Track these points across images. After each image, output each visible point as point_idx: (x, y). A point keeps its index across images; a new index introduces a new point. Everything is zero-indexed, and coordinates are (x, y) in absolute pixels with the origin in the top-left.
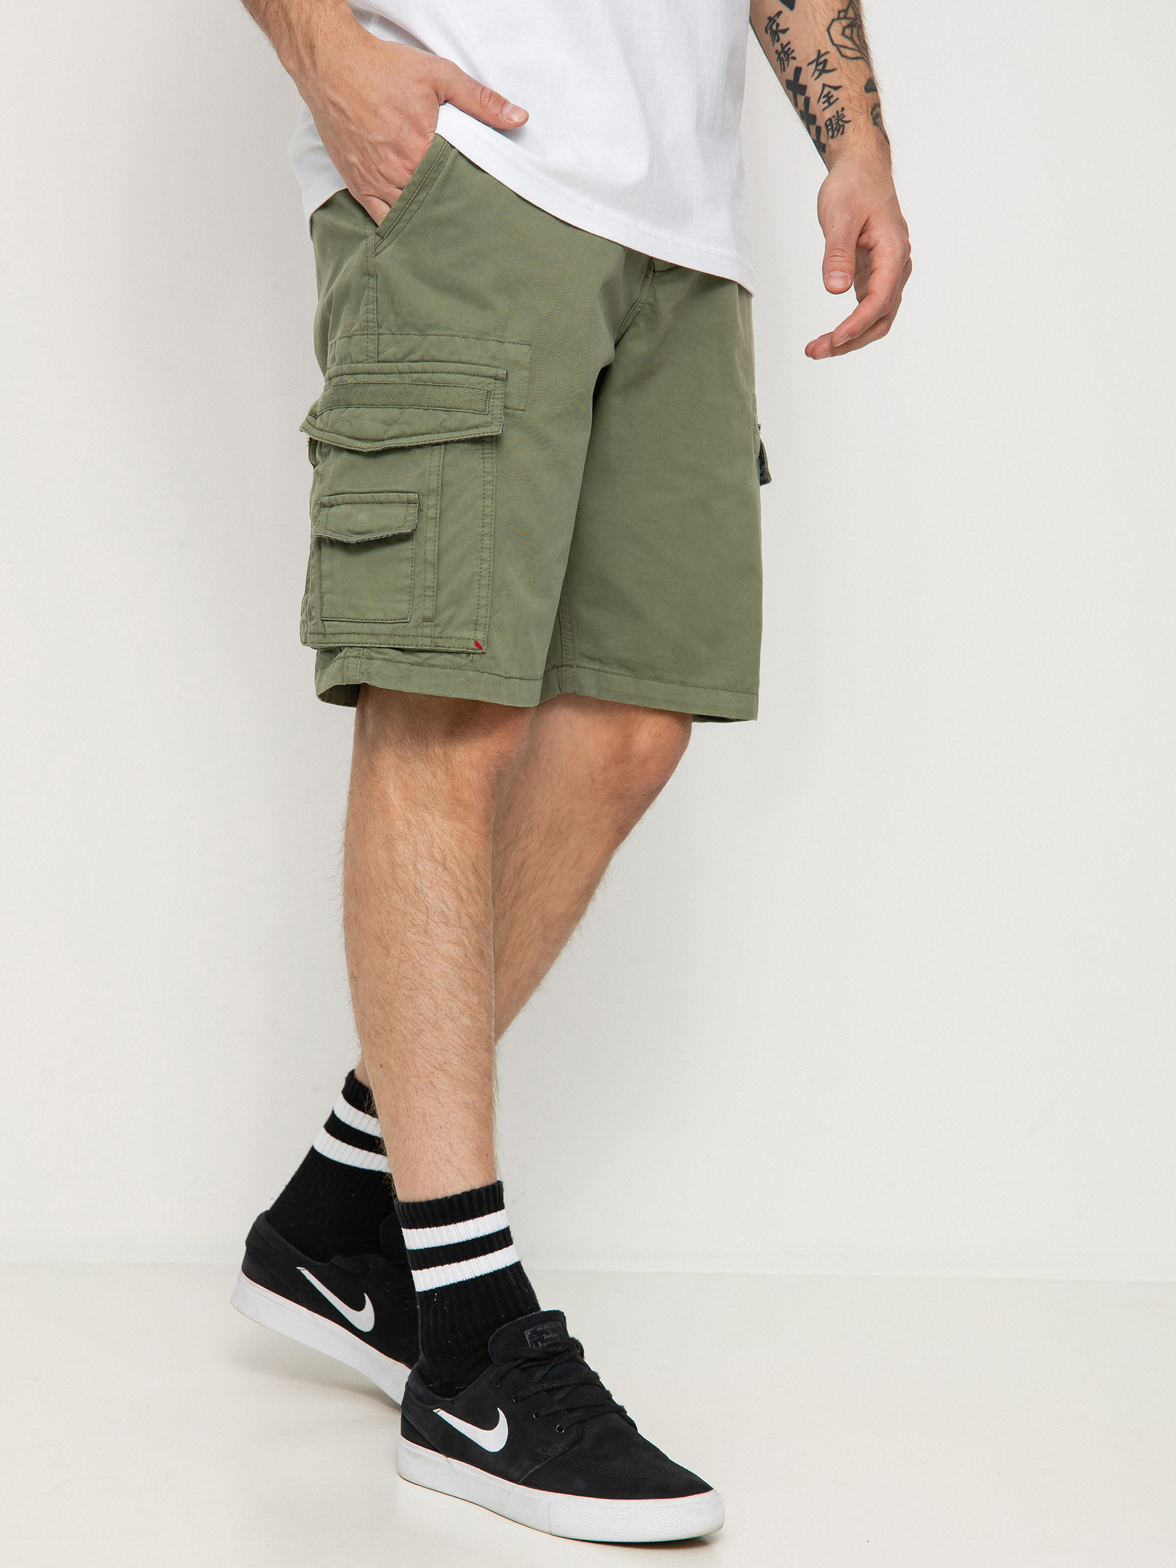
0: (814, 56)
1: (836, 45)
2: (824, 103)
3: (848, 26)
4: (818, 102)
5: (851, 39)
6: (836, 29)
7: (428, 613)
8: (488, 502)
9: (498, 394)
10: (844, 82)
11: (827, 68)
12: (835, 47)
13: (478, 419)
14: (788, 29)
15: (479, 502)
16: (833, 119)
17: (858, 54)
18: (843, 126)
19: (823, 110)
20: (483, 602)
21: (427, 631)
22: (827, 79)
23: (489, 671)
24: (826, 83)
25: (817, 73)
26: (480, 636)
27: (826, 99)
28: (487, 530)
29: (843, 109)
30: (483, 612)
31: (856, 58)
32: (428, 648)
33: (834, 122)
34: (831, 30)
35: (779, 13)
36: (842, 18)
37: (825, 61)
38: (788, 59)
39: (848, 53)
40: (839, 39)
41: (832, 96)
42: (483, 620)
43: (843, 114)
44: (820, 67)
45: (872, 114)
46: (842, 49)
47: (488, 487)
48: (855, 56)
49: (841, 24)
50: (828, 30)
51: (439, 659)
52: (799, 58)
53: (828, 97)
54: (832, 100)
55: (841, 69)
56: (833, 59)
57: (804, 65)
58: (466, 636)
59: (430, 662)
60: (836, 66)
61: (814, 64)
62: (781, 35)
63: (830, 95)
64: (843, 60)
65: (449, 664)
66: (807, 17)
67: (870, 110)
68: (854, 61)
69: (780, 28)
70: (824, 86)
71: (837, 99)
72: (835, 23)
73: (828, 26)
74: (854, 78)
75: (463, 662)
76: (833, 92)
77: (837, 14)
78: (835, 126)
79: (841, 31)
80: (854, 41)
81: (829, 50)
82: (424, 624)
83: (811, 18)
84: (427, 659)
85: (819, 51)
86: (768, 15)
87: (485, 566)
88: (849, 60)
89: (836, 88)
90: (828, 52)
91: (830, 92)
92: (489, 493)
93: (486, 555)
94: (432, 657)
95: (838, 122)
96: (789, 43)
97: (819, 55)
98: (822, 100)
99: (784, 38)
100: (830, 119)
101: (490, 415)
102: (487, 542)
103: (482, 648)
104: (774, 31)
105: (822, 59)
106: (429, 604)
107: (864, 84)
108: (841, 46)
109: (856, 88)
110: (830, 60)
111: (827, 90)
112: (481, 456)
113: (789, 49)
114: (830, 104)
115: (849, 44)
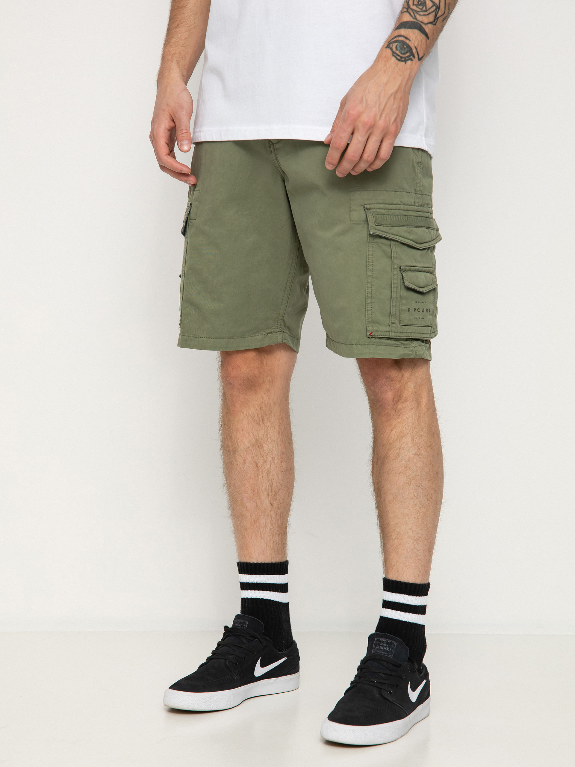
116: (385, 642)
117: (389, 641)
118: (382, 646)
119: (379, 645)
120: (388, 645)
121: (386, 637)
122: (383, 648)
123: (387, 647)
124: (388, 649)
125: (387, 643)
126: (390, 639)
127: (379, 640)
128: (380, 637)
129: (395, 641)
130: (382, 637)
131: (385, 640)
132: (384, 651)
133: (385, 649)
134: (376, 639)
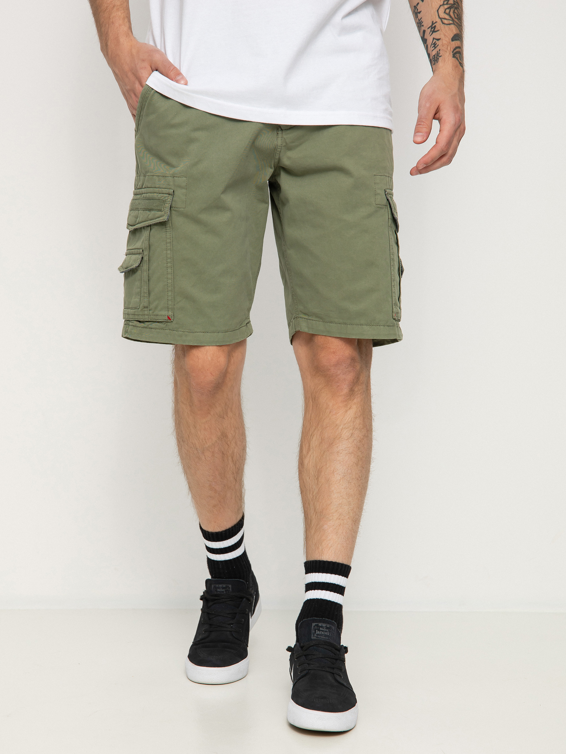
0: (431, 24)
1: (441, 18)
2: (433, 47)
3: (448, 8)
4: (431, 47)
5: (449, 14)
6: (442, 10)
7: (146, 305)
8: (169, 252)
9: (168, 201)
10: (442, 36)
11: (436, 30)
12: (440, 19)
13: (159, 213)
14: (421, 11)
15: (165, 252)
16: (436, 55)
17: (451, 22)
18: (439, 58)
19: (432, 51)
20: (170, 298)
21: (146, 312)
22: (436, 35)
23: (176, 330)
24: (434, 37)
25: (431, 32)
26: (170, 313)
27: (434, 45)
28: (169, 265)
29: (440, 50)
30: (170, 303)
31: (450, 24)
32: (147, 320)
33: (436, 57)
34: (439, 10)
35: (418, 3)
36: (445, 4)
37: (435, 26)
38: (421, 26)
39: (446, 21)
40: (442, 15)
41: (436, 44)
42: (171, 307)
43: (439, 53)
44: (433, 30)
45: (453, 52)
46: (443, 20)
47: (168, 245)
48: (449, 23)
49: (444, 7)
50: (438, 11)
51: (154, 325)
52: (425, 26)
53: (435, 44)
54: (436, 46)
55: (441, 30)
56: (439, 25)
57: (426, 29)
58: (164, 314)
59: (150, 326)
60: (439, 29)
61: (430, 28)
62: (418, 14)
63: (435, 43)
64: (442, 25)
65: (157, 327)
66: (429, 5)
67: (452, 50)
68: (448, 26)
69: (418, 11)
70: (434, 39)
71: (438, 45)
72: (441, 7)
73: (438, 9)
74: (447, 34)
75: (164, 326)
76: (437, 42)
77: (443, 2)
78: (436, 59)
79: (444, 11)
80: (450, 16)
81: (437, 21)
82: (145, 309)
83: (430, 5)
84: (148, 325)
85: (433, 21)
86: (414, 5)
87: (170, 281)
88: (445, 25)
89: (438, 40)
90: (436, 22)
91: (435, 42)
92: (169, 247)
93: (169, 276)
94: (151, 324)
95: (437, 56)
96: (421, 18)
97: (433, 23)
98: (432, 46)
99: (420, 16)
100: (434, 55)
101: (164, 212)
102: (169, 270)
103: (170, 320)
104: (416, 13)
105: (433, 26)
106: (146, 300)
107: (452, 37)
108: (443, 18)
109: (447, 39)
110: (437, 26)
111: (435, 40)
112: (165, 230)
113: (421, 21)
114: (435, 48)
115: (447, 17)
116: (324, 627)
117: (328, 626)
118: (323, 631)
119: (319, 630)
120: (328, 630)
121: (324, 622)
122: (324, 633)
123: (327, 631)
124: (328, 634)
125: (327, 628)
126: (329, 624)
127: (317, 625)
128: (318, 622)
129: (333, 625)
130: (320, 622)
131: (324, 625)
132: (326, 636)
133: (326, 633)
134: (314, 624)
